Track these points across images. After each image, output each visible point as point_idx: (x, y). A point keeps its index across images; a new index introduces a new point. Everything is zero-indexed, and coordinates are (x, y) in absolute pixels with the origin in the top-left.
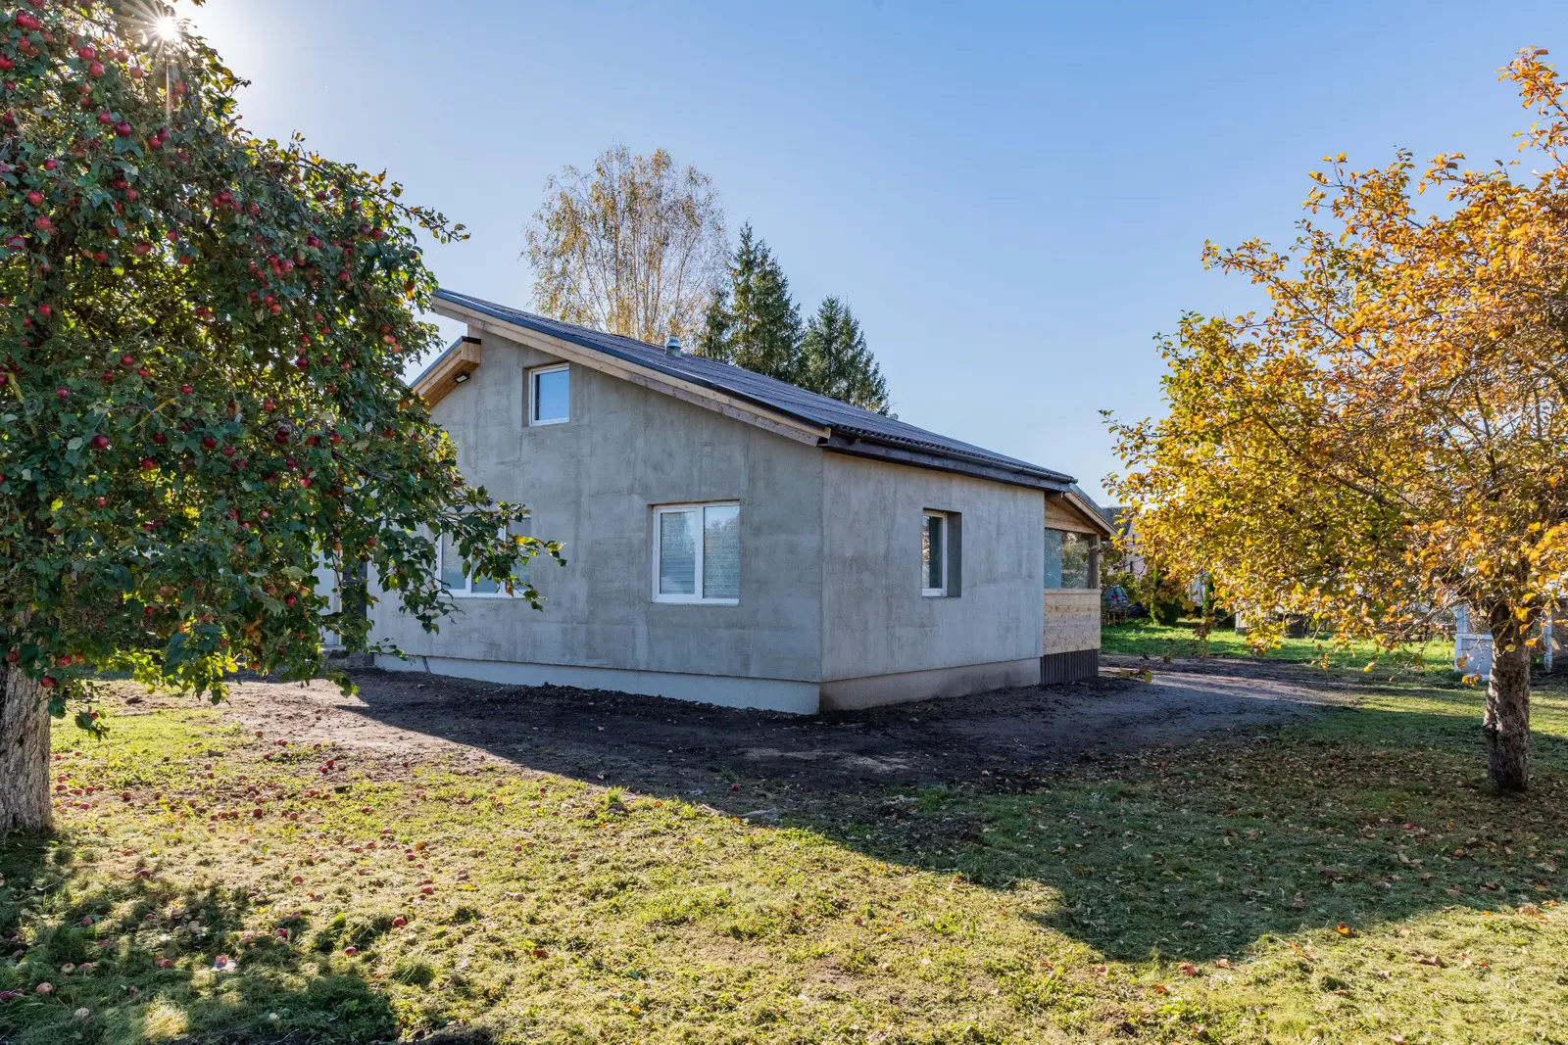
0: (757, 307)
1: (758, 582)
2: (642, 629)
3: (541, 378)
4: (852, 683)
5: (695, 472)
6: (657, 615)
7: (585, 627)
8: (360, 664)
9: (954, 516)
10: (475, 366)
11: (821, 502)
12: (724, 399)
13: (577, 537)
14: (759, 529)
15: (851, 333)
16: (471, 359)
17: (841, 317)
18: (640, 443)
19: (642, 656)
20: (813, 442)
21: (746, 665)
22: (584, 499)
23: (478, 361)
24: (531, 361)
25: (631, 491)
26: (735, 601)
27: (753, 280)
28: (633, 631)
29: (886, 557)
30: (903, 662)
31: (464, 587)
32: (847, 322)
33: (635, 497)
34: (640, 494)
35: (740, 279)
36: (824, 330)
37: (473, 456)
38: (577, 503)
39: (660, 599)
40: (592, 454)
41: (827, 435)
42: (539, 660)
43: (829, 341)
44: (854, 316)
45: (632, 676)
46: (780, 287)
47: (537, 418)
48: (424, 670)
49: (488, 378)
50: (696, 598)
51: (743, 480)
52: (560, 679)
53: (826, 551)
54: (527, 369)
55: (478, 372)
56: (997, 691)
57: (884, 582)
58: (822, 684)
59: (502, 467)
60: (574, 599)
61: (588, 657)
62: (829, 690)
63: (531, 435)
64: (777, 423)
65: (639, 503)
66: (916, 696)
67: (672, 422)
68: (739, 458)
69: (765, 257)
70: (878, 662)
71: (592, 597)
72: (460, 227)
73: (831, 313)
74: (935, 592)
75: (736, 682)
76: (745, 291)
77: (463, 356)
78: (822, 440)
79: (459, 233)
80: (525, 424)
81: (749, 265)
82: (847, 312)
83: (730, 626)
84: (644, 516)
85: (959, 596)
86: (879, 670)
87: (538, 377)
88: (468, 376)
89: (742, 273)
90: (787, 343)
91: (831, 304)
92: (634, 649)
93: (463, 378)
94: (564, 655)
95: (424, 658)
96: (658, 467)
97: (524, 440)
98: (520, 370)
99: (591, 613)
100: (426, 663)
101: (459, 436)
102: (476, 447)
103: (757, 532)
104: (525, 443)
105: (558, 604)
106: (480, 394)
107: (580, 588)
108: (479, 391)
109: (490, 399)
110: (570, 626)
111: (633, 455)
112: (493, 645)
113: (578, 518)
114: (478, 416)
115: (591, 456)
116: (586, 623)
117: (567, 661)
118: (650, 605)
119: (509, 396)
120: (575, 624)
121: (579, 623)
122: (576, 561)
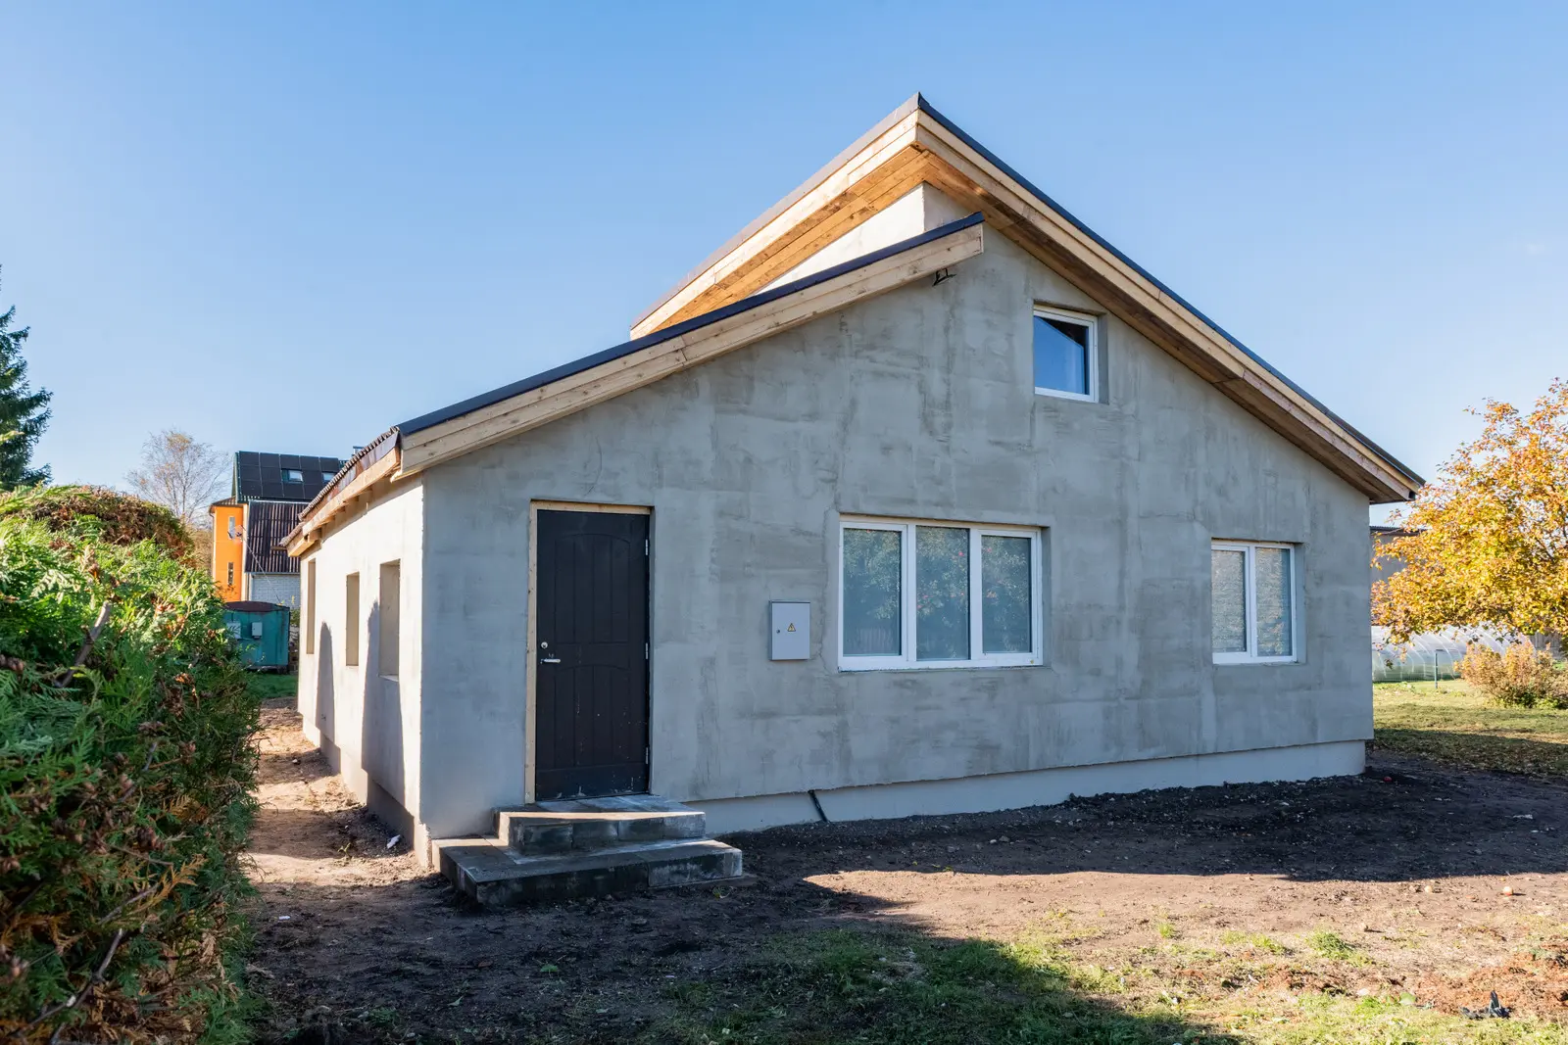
1: (1321, 636)
2: (1209, 700)
7: (1136, 703)
12: (1337, 429)
13: (1122, 574)
14: (1321, 578)
18: (1201, 455)
19: (1210, 736)
21: (1313, 731)
22: (1132, 520)
24: (1048, 295)
25: (1192, 517)
28: (1198, 705)
33: (1197, 526)
34: (1202, 523)
38: (1121, 523)
39: (1218, 658)
40: (1141, 457)
41: (1415, 489)
42: (1065, 762)
45: (1195, 763)
48: (813, 818)
50: (1251, 657)
51: (1306, 522)
59: (1000, 451)
60: (1119, 663)
61: (1141, 747)
63: (1051, 410)
64: (1380, 468)
65: (1202, 534)
67: (1235, 439)
68: (1301, 496)
71: (1146, 660)
78: (1411, 494)
83: (1298, 687)
84: (1208, 551)
92: (1200, 726)
94: (1107, 748)
95: (812, 794)
96: (1221, 492)
97: (1036, 414)
98: (1030, 302)
99: (1144, 682)
100: (816, 801)
101: (909, 378)
102: (947, 405)
103: (1320, 580)
104: (1039, 416)
105: (1097, 673)
106: (953, 316)
107: (1128, 648)
108: (952, 310)
109: (974, 330)
110: (1114, 704)
111: (1192, 470)
112: (986, 748)
113: (1123, 547)
114: (950, 352)
115: (1139, 460)
116: (1137, 698)
117: (1110, 756)
118: (1217, 667)
119: (1010, 336)
120: (1122, 700)
121: (1126, 699)
122: (1122, 608)
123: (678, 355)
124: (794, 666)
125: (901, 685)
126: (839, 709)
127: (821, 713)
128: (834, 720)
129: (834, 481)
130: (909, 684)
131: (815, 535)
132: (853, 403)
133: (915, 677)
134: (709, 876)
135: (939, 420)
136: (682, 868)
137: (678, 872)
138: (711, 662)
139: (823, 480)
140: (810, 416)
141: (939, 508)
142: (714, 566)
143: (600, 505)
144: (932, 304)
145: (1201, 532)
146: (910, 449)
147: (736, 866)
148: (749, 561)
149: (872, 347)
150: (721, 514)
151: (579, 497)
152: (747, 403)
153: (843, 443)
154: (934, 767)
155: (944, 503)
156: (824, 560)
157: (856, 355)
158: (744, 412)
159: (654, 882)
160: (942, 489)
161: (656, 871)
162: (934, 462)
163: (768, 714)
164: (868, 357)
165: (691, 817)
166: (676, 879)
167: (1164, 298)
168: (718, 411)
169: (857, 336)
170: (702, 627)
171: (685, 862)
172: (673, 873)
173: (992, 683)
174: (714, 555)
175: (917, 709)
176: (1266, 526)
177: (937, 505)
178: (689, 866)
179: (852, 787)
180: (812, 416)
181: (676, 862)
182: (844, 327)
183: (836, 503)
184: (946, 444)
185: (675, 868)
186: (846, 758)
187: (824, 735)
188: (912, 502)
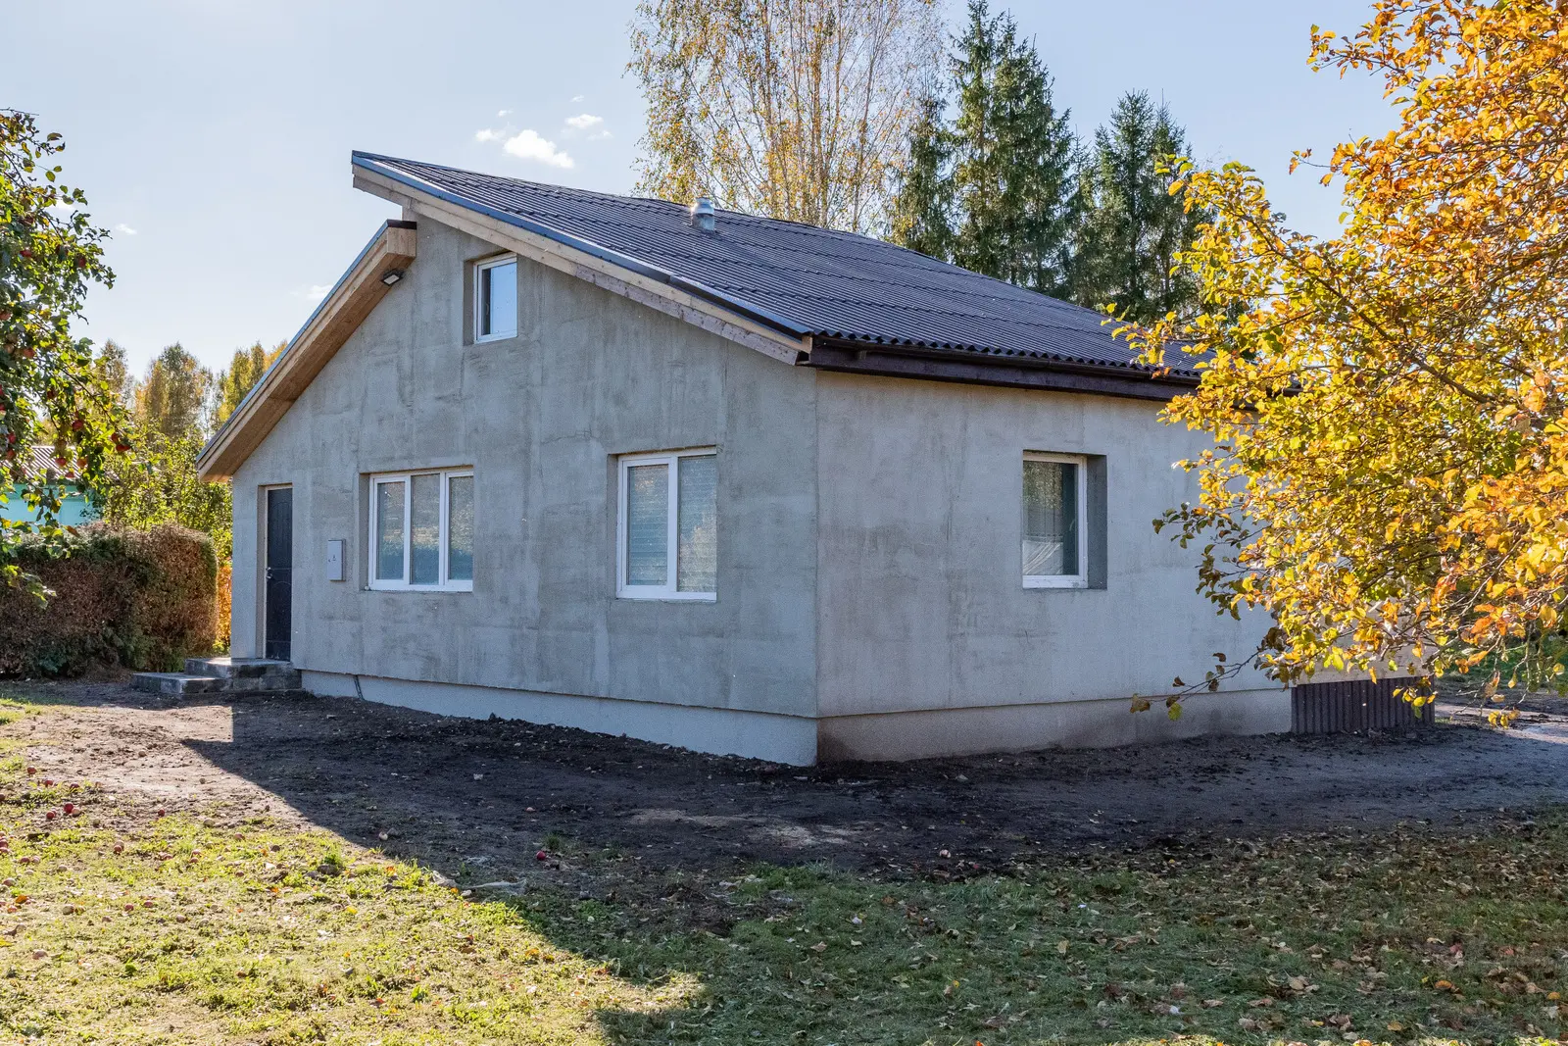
0: (996, 120)
2: (602, 636)
3: (494, 273)
4: (883, 721)
5: (664, 405)
6: (623, 616)
7: (536, 633)
8: (281, 686)
9: (1095, 461)
10: (409, 260)
11: (815, 447)
12: (684, 298)
13: (526, 503)
14: (740, 489)
15: (1172, 147)
16: (401, 251)
17: (1151, 125)
18: (599, 364)
19: (601, 677)
20: (790, 358)
21: (725, 692)
22: (535, 448)
23: (412, 254)
24: (473, 252)
25: (589, 435)
26: (712, 596)
27: (990, 78)
28: (592, 640)
29: (947, 530)
30: (982, 688)
31: (400, 576)
32: (1163, 133)
33: (594, 444)
34: (601, 440)
35: (968, 78)
36: (1121, 148)
37: (408, 389)
38: (526, 453)
39: (627, 592)
40: (543, 380)
41: (807, 347)
42: (483, 682)
43: (1134, 164)
44: (1177, 120)
45: (591, 706)
46: (1036, 84)
47: (487, 330)
48: (356, 695)
49: (424, 275)
50: (667, 592)
51: (722, 417)
52: (510, 710)
53: (825, 519)
54: (470, 263)
55: (413, 269)
56: (1187, 742)
57: (942, 566)
58: (821, 720)
59: (441, 404)
60: (523, 593)
61: (540, 680)
62: (836, 730)
63: (475, 356)
64: (748, 333)
65: (598, 452)
66: (1014, 744)
67: (637, 334)
68: (715, 380)
69: (1009, 38)
70: (930, 690)
71: (545, 589)
72: (54, 137)
73: (1133, 118)
74: (1066, 581)
75: (716, 714)
76: (976, 96)
77: (389, 248)
78: (802, 356)
79: (54, 144)
80: (468, 341)
81: (982, 53)
82: (1163, 116)
83: (707, 632)
84: (604, 471)
85: (1104, 587)
86: (936, 700)
87: (487, 273)
88: (401, 276)
89: (968, 68)
90: (1050, 175)
91: (1135, 105)
92: (593, 665)
93: (394, 278)
94: (511, 675)
95: (356, 677)
96: (619, 400)
97: (465, 364)
98: (461, 265)
99: (543, 612)
100: (358, 684)
101: (392, 361)
102: (412, 375)
103: (738, 492)
104: (466, 368)
105: (505, 600)
106: (416, 301)
107: (529, 576)
108: (416, 297)
109: (426, 306)
110: (518, 633)
111: (589, 384)
112: (432, 659)
113: (527, 477)
114: (414, 333)
115: (541, 385)
116: (538, 628)
118: (622, 601)
119: (449, 302)
120: (525, 630)
121: (529, 628)
122: (526, 537)
123: (267, 390)
124: (339, 584)
126: (359, 618)
127: (351, 619)
128: (357, 625)
129: (357, 451)
131: (349, 491)
132: (366, 391)
133: (393, 596)
138: (311, 581)
139: (354, 452)
141: (406, 461)
142: (311, 518)
145: (596, 451)
146: (393, 417)
148: (324, 513)
149: (374, 345)
150: (314, 483)
151: (270, 482)
152: (323, 407)
153: (362, 421)
154: (405, 669)
155: (409, 457)
156: (353, 509)
157: (367, 354)
158: (322, 413)
160: (408, 445)
162: (404, 424)
163: (331, 617)
164: (373, 353)
168: (313, 416)
169: (368, 340)
170: (308, 558)
174: (311, 511)
175: (395, 622)
177: (405, 458)
180: (349, 407)
183: (358, 467)
184: (411, 408)
187: (353, 635)
188: (392, 459)
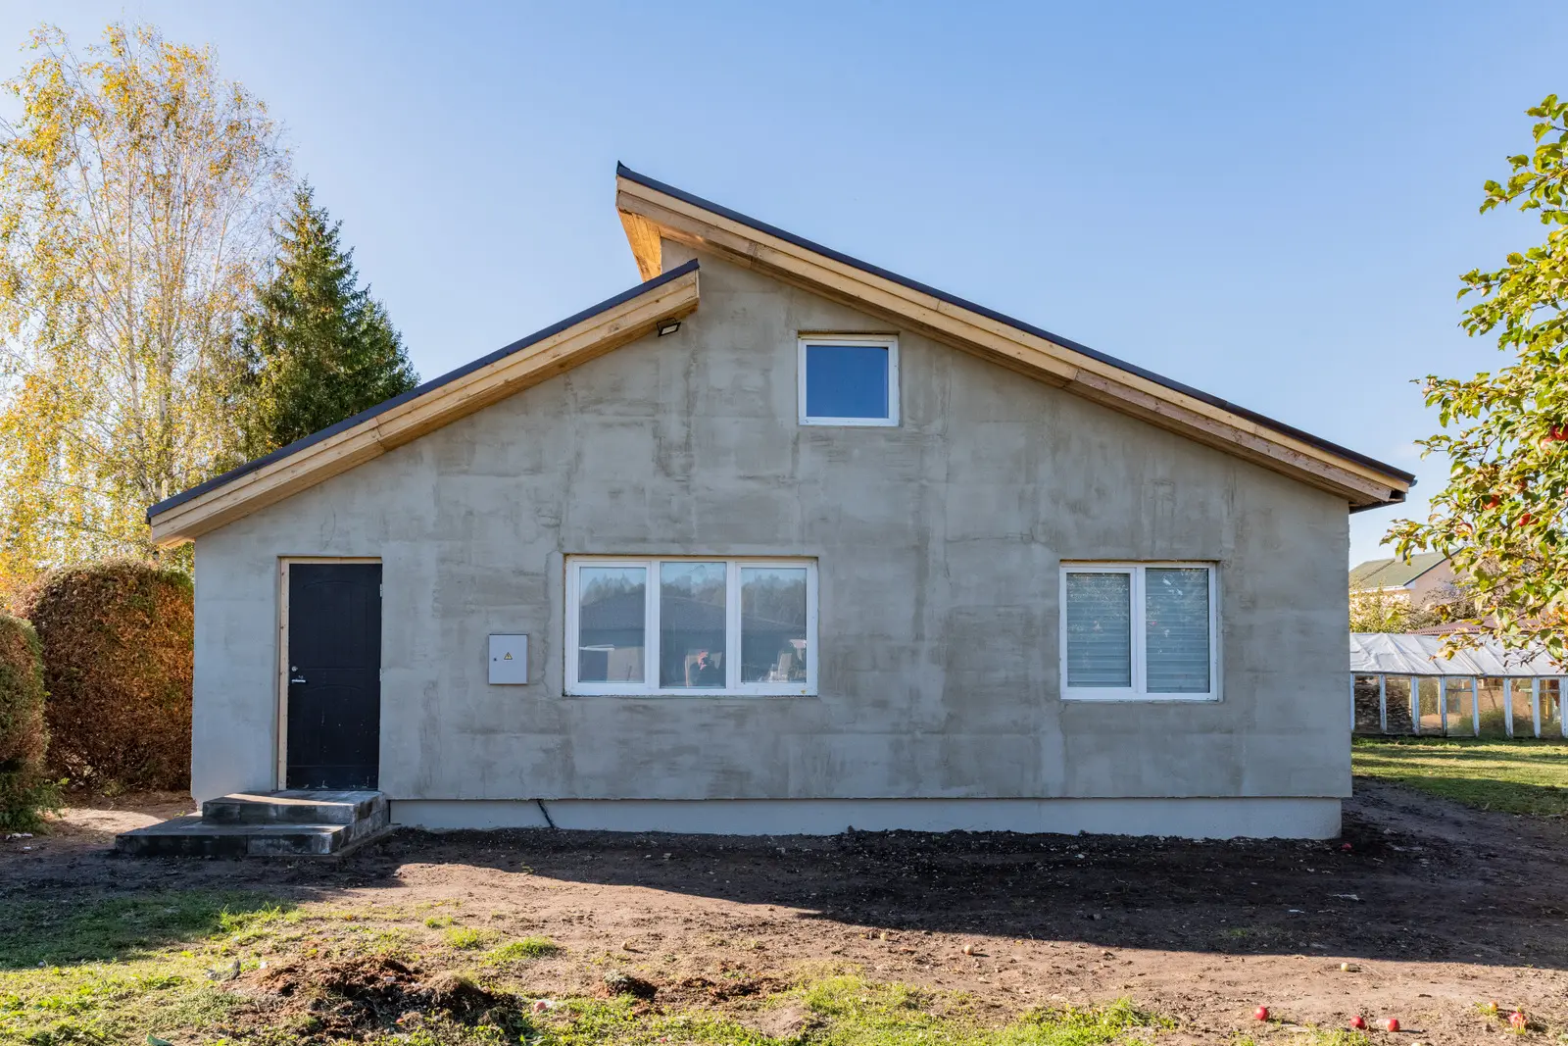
1: (1251, 670)
2: (1053, 739)
5: (1146, 521)
6: (1074, 716)
7: (938, 737)
13: (920, 602)
14: (1257, 600)
18: (1045, 470)
19: (1052, 777)
21: (1236, 777)
22: (935, 546)
24: (817, 324)
25: (1029, 539)
28: (1038, 743)
31: (639, 679)
33: (1036, 548)
34: (1045, 544)
38: (920, 551)
39: (1070, 693)
40: (949, 477)
42: (837, 793)
48: (542, 825)
50: (1138, 691)
51: (1227, 535)
54: (800, 334)
59: (752, 485)
60: (915, 695)
65: (1042, 556)
67: (1102, 446)
68: (1218, 505)
71: (954, 694)
78: (1395, 493)
80: (797, 420)
83: (1207, 729)
84: (1045, 575)
88: (678, 327)
92: (1038, 767)
93: (672, 329)
95: (539, 802)
96: (1078, 508)
97: (801, 447)
98: (793, 334)
99: (951, 717)
100: (543, 809)
101: (642, 425)
102: (687, 446)
103: (1251, 604)
104: (805, 450)
105: (882, 705)
106: (695, 360)
107: (929, 681)
108: (693, 356)
109: (721, 371)
110: (906, 738)
111: (1029, 487)
112: (732, 773)
113: (922, 574)
114: (690, 397)
115: (947, 481)
116: (942, 732)
117: (902, 790)
118: (1067, 703)
119: (766, 371)
120: (918, 735)
121: (925, 733)
122: (919, 637)
123: (373, 433)
124: (513, 689)
125: (631, 709)
126: (563, 730)
127: (542, 731)
128: (557, 739)
129: (558, 525)
130: (641, 709)
131: (537, 575)
132: (579, 455)
133: (646, 703)
134: (299, 851)
135: (677, 461)
136: (276, 842)
137: (272, 845)
138: (434, 684)
139: (548, 526)
140: (532, 470)
141: (676, 544)
142: (436, 605)
143: (341, 558)
144: (670, 354)
145: (1041, 554)
146: (643, 490)
147: (323, 847)
148: (470, 599)
149: (599, 401)
150: (443, 560)
151: (316, 553)
152: (468, 465)
153: (567, 491)
154: (668, 788)
155: (683, 539)
156: (546, 596)
157: (582, 410)
158: (465, 472)
159: (252, 850)
160: (678, 526)
161: (253, 842)
162: (670, 502)
163: (489, 731)
164: (595, 411)
165: (340, 808)
166: (270, 850)
167: (945, 306)
168: (441, 474)
169: (582, 393)
170: (425, 656)
171: (278, 837)
172: (268, 845)
173: (743, 711)
174: (436, 595)
175: (650, 732)
176: (1154, 542)
177: (673, 541)
178: (282, 842)
179: (576, 800)
180: (536, 470)
181: (271, 837)
182: (569, 387)
183: (560, 545)
184: (684, 484)
185: (270, 842)
186: (570, 773)
187: (546, 751)
188: (644, 540)
